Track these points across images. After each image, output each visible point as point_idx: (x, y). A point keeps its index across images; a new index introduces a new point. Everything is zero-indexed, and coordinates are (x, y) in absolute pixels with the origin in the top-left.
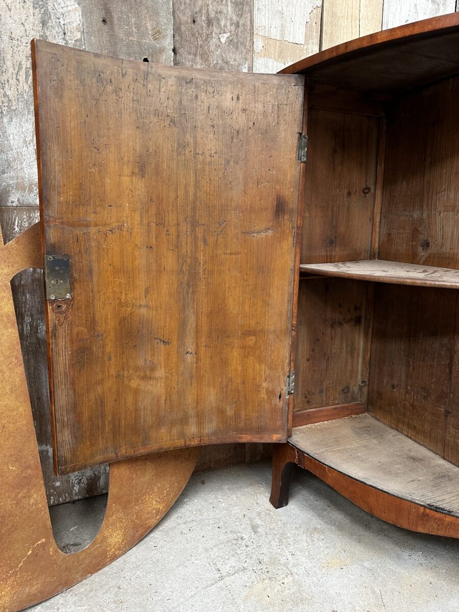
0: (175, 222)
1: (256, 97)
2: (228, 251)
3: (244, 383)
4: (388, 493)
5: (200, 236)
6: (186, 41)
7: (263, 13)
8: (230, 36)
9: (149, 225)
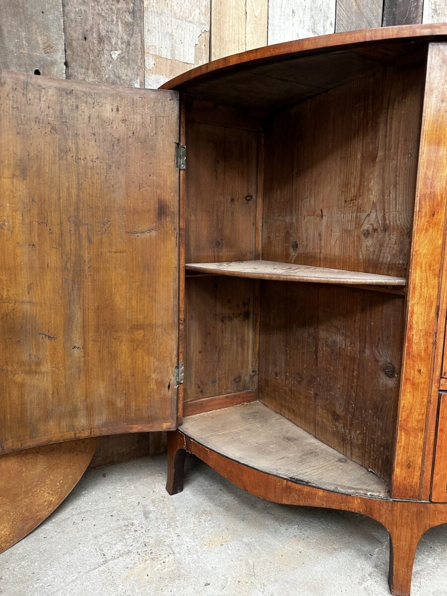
0: (58, 221)
1: (135, 109)
2: (114, 250)
3: (133, 375)
4: (257, 470)
5: (84, 234)
6: (78, 56)
7: (153, 34)
8: (122, 53)
9: (31, 223)
